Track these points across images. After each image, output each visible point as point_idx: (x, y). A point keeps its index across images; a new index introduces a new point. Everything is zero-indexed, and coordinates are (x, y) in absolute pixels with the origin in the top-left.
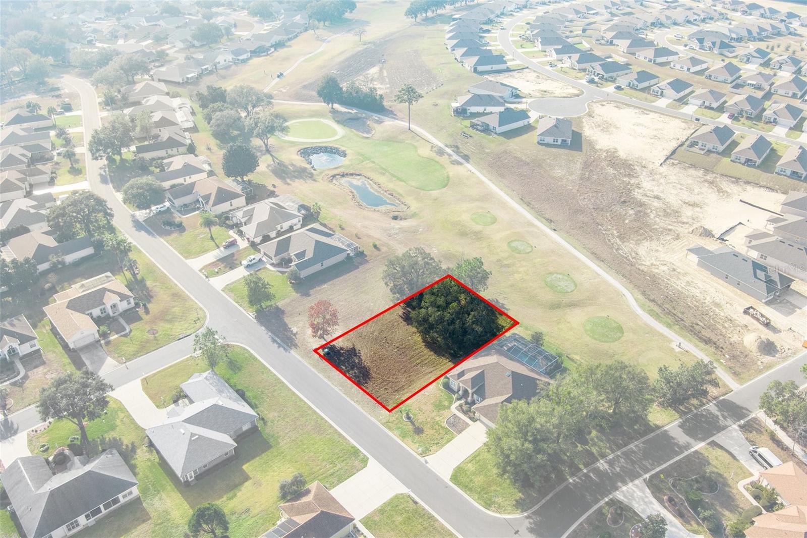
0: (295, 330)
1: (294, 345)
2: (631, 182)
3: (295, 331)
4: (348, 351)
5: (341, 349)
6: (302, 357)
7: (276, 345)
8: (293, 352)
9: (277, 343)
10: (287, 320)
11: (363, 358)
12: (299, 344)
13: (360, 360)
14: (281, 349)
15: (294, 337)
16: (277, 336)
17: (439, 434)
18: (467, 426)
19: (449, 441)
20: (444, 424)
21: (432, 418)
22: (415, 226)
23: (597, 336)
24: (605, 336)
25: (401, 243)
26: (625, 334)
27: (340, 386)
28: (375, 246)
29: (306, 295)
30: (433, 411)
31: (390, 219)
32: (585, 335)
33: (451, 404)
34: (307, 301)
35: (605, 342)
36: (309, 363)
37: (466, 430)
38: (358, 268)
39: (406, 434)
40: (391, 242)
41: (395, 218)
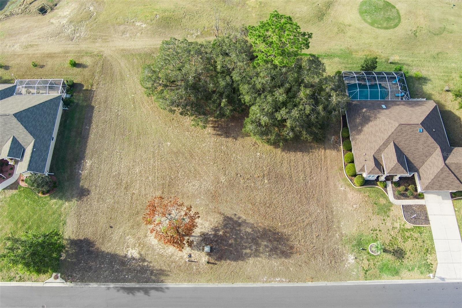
0: (133, 253)
1: (160, 274)
3: (136, 255)
4: (225, 226)
5: (216, 230)
6: (190, 281)
7: (140, 295)
8: (170, 284)
9: (139, 289)
10: (107, 248)
11: (250, 220)
12: (164, 268)
13: (252, 227)
14: (153, 293)
15: (146, 264)
16: (125, 280)
17: (417, 240)
18: (423, 208)
19: (431, 239)
20: (409, 225)
21: (393, 228)
22: (80, 8)
23: (385, 25)
24: (388, 19)
25: (94, 40)
26: (397, 7)
27: (274, 277)
28: (75, 65)
29: (83, 193)
30: (384, 220)
31: (40, 16)
32: (377, 30)
33: (386, 198)
34: (98, 202)
35: (396, 26)
36: (208, 281)
37: (429, 213)
38: (93, 108)
39: (395, 268)
40: (84, 46)
41: (43, 11)
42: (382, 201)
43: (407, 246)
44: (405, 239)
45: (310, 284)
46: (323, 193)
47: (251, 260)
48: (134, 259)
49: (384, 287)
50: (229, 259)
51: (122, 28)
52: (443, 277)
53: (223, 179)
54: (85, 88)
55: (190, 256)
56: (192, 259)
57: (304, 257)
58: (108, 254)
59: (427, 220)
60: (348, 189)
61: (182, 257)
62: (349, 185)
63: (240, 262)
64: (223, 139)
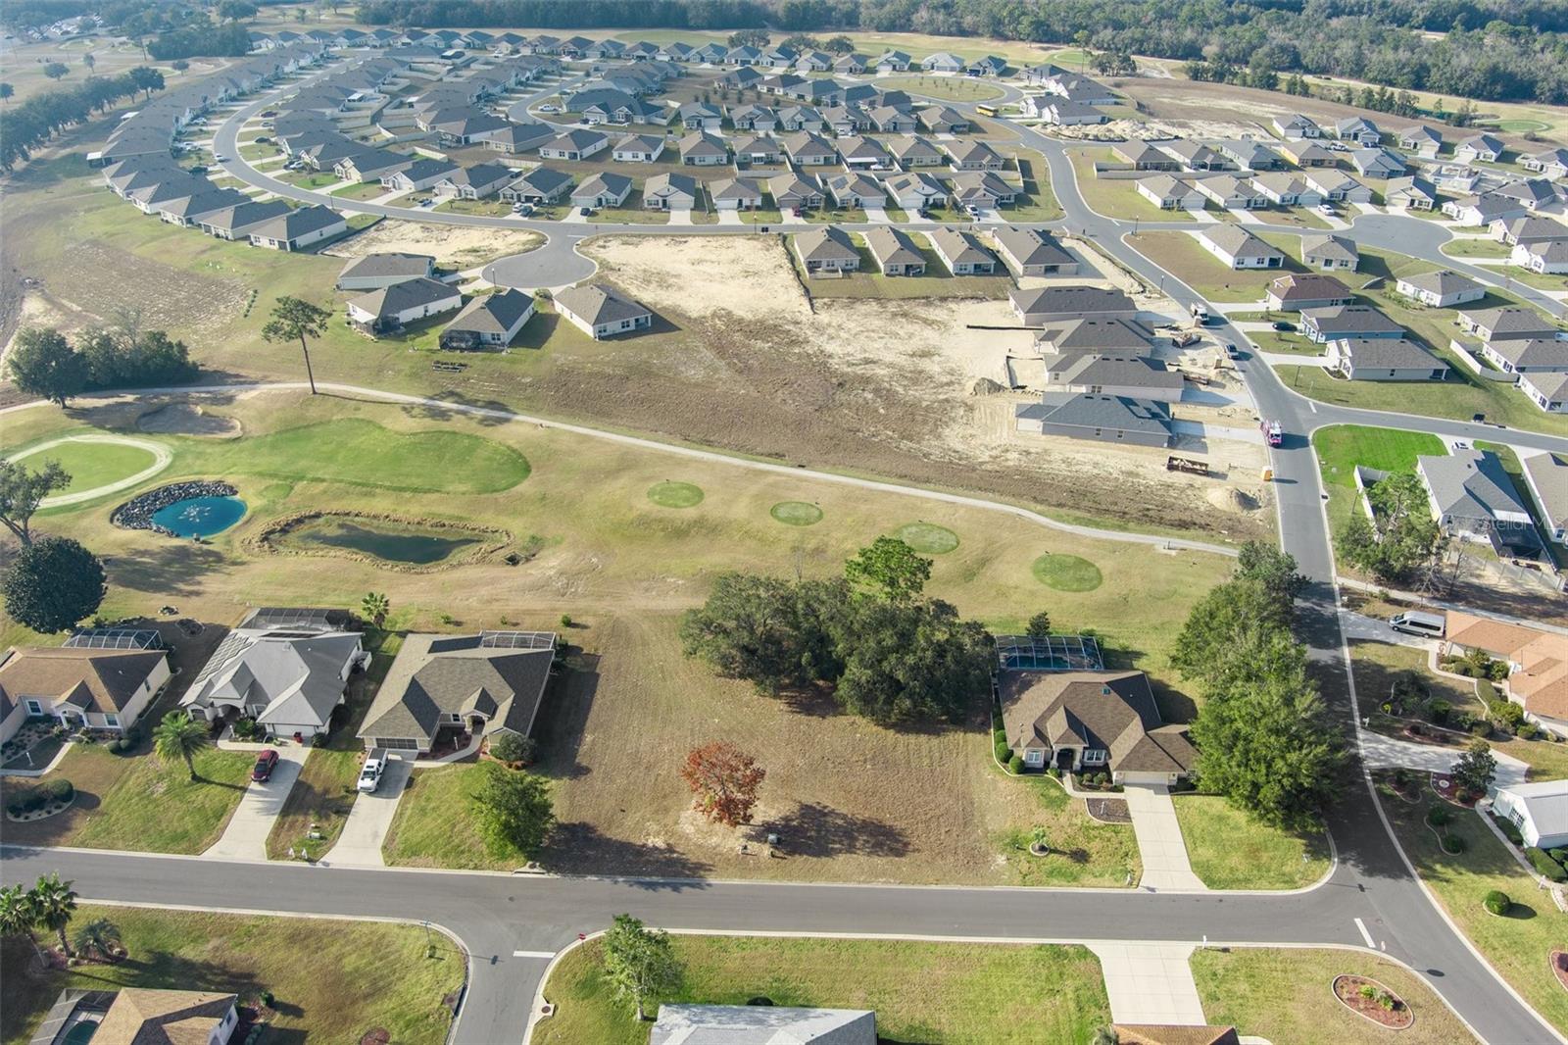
0: (656, 841)
1: (697, 868)
2: (811, 352)
3: (661, 845)
4: (803, 816)
5: (787, 819)
6: (742, 877)
7: (668, 890)
8: (712, 879)
9: (664, 885)
10: (616, 834)
11: (844, 811)
12: (704, 861)
13: (844, 817)
14: (685, 889)
15: (675, 855)
16: (641, 874)
17: (1109, 840)
18: (1123, 803)
19: (1134, 840)
20: (1096, 822)
21: (1070, 825)
22: (576, 559)
23: (1075, 587)
24: (1081, 580)
25: (600, 597)
26: (1097, 565)
27: (877, 877)
28: (568, 623)
29: (579, 772)
30: (1056, 815)
31: (510, 568)
32: (1061, 593)
33: (1061, 790)
34: (603, 781)
35: (1093, 588)
36: (772, 878)
37: (1130, 809)
38: (598, 675)
39: (1072, 873)
40: (582, 604)
41: (513, 561)
42: (1054, 793)
43: (1093, 847)
44: (1089, 839)
45: (933, 887)
46: (960, 782)
47: (841, 857)
48: (656, 848)
49: (1054, 895)
50: (807, 854)
51: (645, 584)
52: (1151, 886)
53: (800, 762)
54: (585, 652)
55: (745, 848)
56: (749, 851)
57: (925, 855)
58: (616, 841)
59: (1127, 817)
60: (998, 777)
61: (732, 849)
62: (1002, 773)
63: (824, 859)
64: (803, 717)
